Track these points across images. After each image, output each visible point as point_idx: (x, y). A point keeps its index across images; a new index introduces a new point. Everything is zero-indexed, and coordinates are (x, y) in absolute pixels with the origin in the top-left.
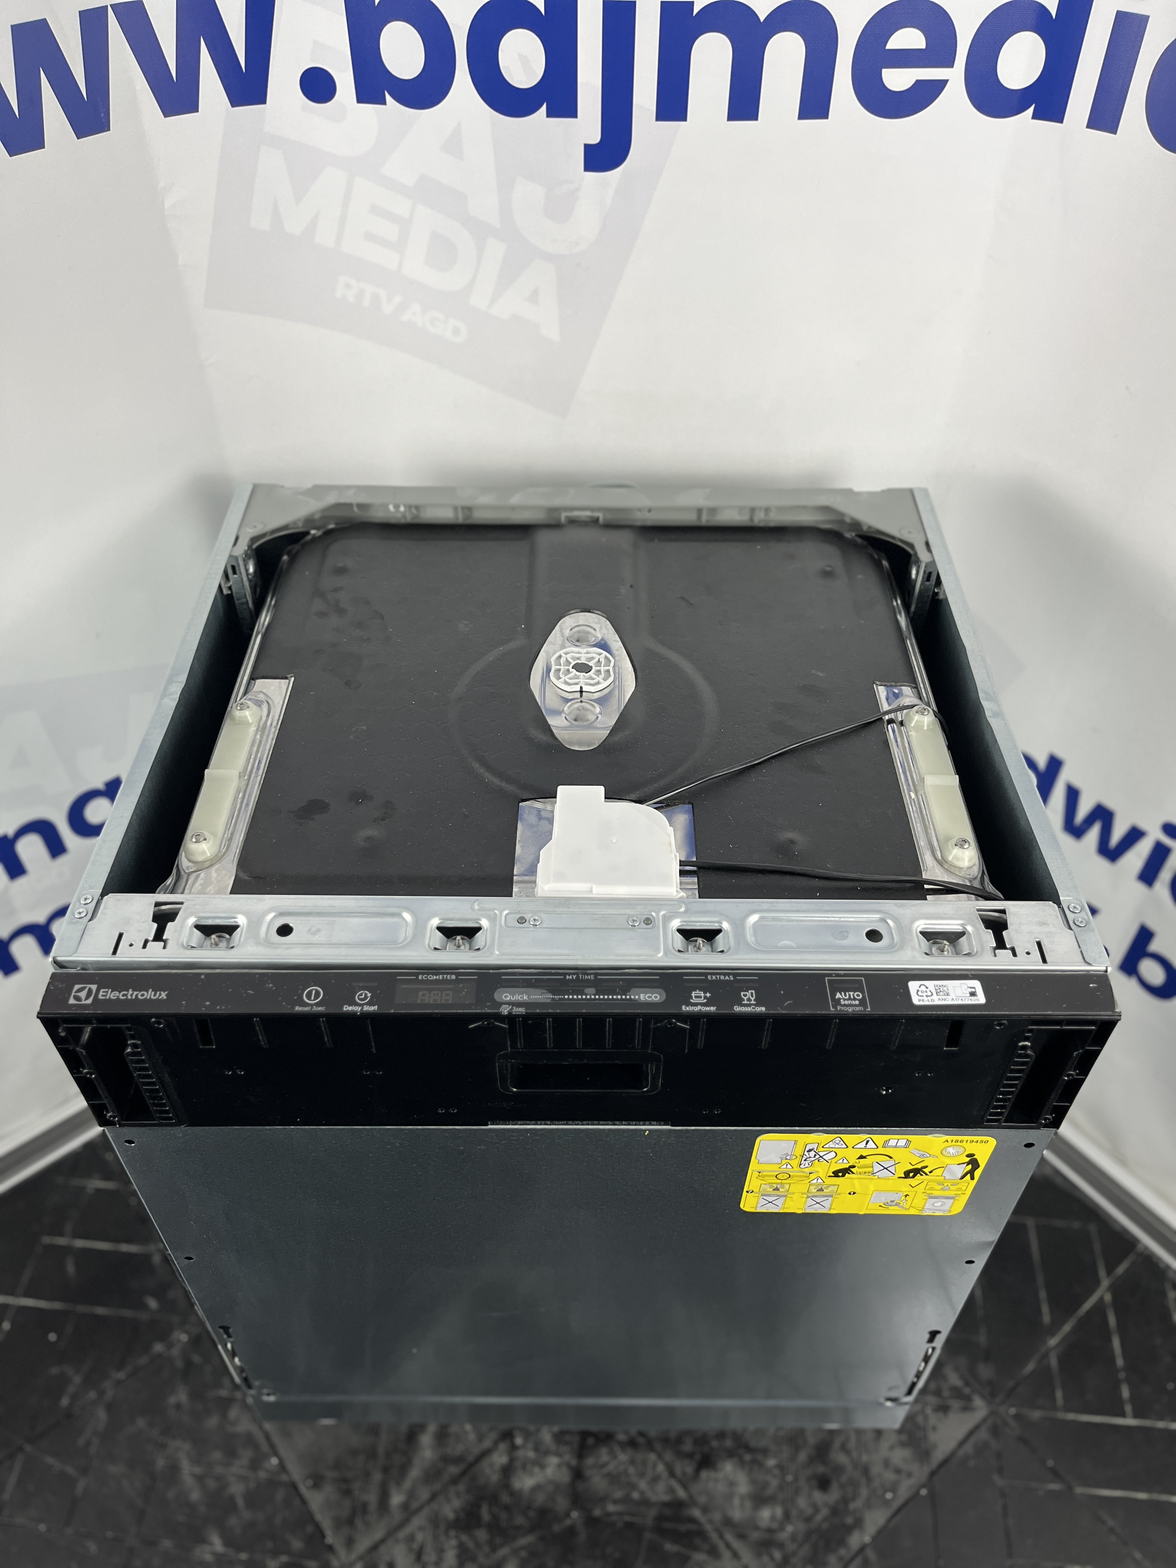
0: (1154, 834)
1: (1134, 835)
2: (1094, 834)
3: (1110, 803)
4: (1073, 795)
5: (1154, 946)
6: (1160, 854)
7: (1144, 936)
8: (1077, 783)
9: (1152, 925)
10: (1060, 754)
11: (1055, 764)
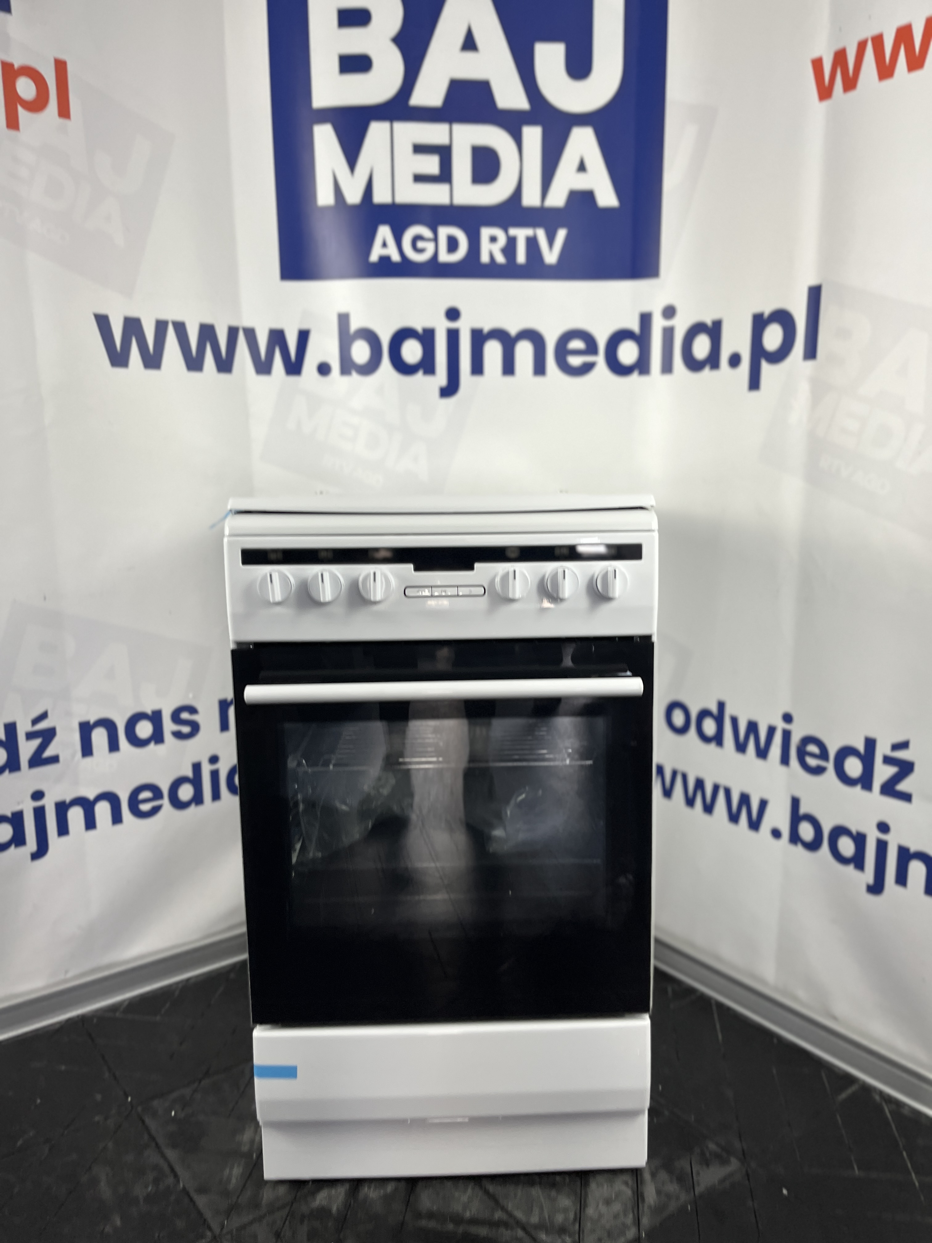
0: (781, 725)
1: (771, 730)
2: (751, 747)
3: (754, 718)
4: (734, 721)
5: (803, 810)
6: (787, 735)
7: (795, 803)
8: (735, 713)
9: (797, 794)
10: (723, 698)
11: (721, 706)
